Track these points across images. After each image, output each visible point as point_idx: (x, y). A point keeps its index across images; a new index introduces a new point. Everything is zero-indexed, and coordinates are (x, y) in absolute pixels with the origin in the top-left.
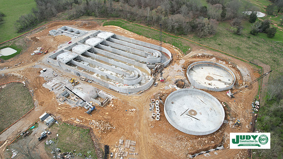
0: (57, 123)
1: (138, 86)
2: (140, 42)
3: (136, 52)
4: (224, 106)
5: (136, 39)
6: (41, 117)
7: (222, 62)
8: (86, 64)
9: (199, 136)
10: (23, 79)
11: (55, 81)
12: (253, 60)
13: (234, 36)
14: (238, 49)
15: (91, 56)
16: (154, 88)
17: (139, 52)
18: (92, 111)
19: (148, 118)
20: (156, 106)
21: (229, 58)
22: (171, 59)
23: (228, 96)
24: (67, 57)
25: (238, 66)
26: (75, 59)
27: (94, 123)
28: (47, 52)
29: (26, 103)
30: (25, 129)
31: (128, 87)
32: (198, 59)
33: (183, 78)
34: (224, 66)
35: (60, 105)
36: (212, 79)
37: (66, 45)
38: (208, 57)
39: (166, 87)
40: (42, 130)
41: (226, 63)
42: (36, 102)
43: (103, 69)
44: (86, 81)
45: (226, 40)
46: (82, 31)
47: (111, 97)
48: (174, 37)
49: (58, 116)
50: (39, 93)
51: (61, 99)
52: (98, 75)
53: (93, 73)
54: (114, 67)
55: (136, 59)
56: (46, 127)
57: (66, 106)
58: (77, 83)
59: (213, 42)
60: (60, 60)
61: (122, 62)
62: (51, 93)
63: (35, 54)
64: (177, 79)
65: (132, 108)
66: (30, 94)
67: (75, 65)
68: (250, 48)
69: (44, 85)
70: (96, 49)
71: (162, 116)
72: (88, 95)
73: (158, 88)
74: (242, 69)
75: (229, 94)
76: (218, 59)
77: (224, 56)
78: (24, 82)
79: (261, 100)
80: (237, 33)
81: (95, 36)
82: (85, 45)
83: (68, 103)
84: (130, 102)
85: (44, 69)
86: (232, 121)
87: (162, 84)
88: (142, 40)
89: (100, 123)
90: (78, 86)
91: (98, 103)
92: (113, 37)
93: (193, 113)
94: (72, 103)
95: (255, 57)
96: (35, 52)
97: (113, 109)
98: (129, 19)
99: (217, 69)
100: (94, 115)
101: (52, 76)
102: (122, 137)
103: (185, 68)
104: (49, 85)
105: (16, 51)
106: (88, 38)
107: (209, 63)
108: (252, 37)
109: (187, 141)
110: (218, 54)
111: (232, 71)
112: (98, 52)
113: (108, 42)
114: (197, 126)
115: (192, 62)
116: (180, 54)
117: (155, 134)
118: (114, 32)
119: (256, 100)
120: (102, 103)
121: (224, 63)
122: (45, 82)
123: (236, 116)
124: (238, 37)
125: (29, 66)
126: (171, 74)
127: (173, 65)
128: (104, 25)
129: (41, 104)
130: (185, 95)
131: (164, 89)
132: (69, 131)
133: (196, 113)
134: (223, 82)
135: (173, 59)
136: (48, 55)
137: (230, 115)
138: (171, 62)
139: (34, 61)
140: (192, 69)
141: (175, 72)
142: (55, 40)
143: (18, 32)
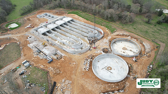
0: (31, 66)
1: (80, 50)
2: (86, 25)
3: (84, 30)
4: (130, 66)
5: (85, 22)
6: (23, 63)
7: (134, 39)
8: (53, 35)
9: (110, 83)
10: (18, 41)
11: (35, 43)
12: (154, 40)
13: (146, 24)
14: (147, 32)
15: (57, 30)
16: (89, 51)
17: (85, 30)
18: (51, 62)
19: (82, 69)
20: (88, 63)
21: (139, 37)
22: (103, 35)
23: (133, 60)
24: (43, 30)
25: (144, 42)
26: (48, 32)
27: (51, 69)
28: (34, 27)
29: (17, 54)
30: (14, 68)
31: (74, 50)
32: (119, 37)
33: (108, 47)
34: (135, 42)
35: (34, 56)
36: (126, 49)
37: (44, 24)
38: (126, 36)
39: (96, 52)
40: (22, 69)
41: (137, 41)
42: (22, 54)
43: (62, 39)
44: (51, 44)
45: (140, 26)
46: (55, 16)
47: (63, 55)
48: (107, 22)
49: (32, 63)
50: (25, 49)
51: (36, 53)
52: (58, 42)
53: (56, 40)
54: (68, 38)
55: (82, 34)
56: (24, 68)
57: (38, 58)
58: (46, 46)
59: (131, 27)
60: (39, 32)
61: (74, 35)
62: (31, 50)
63: (27, 28)
64: (104, 47)
65: (74, 62)
66: (20, 49)
67: (47, 35)
68: (154, 32)
69: (28, 45)
70: (61, 27)
71: (90, 69)
72: (51, 52)
73: (91, 52)
74: (146, 45)
75: (134, 59)
76: (132, 37)
77: (136, 36)
78: (18, 43)
79: (154, 65)
80: (148, 22)
81: (62, 19)
82: (55, 24)
83: (39, 56)
84: (73, 59)
85: (30, 36)
86: (133, 76)
87: (94, 50)
88: (88, 23)
89: (54, 69)
90: (46, 47)
91: (55, 57)
92: (72, 20)
93: (109, 68)
94: (41, 56)
95: (157, 37)
96: (27, 26)
97: (63, 62)
98: (83, 11)
99: (131, 44)
100: (52, 64)
101: (33, 40)
102: (65, 78)
103: (110, 41)
104: (31, 45)
105: (18, 26)
106: (58, 20)
107: (126, 39)
108: (157, 25)
109: (102, 84)
110: (132, 34)
111: (139, 45)
112: (62, 29)
113: (68, 24)
114: (110, 77)
115: (115, 38)
116: (109, 33)
117: (84, 78)
118: (73, 18)
119: (151, 64)
120: (57, 58)
121: (136, 40)
122: (29, 43)
123: (136, 73)
124: (148, 25)
125: (23, 34)
126: (101, 44)
127: (103, 39)
128: (68, 14)
129: (25, 55)
130: (107, 58)
131: (95, 53)
132: (37, 71)
133: (111, 69)
134: (133, 52)
135: (104, 36)
136: (34, 29)
137: (132, 72)
138: (102, 37)
139: (26, 31)
140: (115, 42)
141: (103, 43)
142: (39, 20)
143: (21, 15)
